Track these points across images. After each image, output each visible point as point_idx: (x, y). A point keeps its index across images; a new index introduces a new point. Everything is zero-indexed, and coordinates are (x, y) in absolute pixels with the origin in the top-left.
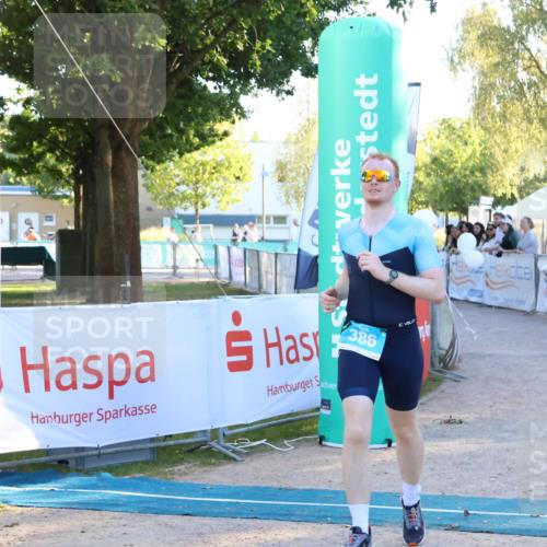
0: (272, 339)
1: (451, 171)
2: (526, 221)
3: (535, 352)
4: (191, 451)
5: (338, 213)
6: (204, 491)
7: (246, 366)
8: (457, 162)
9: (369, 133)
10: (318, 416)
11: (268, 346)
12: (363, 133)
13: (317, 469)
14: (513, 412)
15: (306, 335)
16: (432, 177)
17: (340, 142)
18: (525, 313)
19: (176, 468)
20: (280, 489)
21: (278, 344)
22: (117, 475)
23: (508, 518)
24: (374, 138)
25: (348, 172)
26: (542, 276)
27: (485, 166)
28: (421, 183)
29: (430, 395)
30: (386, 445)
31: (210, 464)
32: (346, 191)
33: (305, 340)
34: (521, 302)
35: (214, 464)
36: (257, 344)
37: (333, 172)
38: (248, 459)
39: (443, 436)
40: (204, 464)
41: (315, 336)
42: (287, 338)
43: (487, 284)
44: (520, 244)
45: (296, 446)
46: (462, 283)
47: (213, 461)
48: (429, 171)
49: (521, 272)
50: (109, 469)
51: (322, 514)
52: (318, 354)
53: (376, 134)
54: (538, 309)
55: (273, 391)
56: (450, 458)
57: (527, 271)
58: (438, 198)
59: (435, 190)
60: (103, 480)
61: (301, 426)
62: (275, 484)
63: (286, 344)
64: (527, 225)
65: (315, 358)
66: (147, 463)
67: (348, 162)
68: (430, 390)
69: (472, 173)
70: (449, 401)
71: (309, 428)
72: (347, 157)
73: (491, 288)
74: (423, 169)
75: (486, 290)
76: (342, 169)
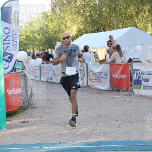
1: (48, 33)
3: (65, 98)
8: (49, 29)
16: (40, 35)
23: (31, 149)
28: (36, 38)
29: (21, 114)
39: (20, 127)
43: (54, 75)
46: (45, 75)
48: (39, 33)
56: (19, 133)
58: (43, 43)
59: (41, 40)
68: (21, 112)
69: (55, 33)
70: (27, 115)
73: (55, 76)
74: (37, 32)
75: (53, 77)
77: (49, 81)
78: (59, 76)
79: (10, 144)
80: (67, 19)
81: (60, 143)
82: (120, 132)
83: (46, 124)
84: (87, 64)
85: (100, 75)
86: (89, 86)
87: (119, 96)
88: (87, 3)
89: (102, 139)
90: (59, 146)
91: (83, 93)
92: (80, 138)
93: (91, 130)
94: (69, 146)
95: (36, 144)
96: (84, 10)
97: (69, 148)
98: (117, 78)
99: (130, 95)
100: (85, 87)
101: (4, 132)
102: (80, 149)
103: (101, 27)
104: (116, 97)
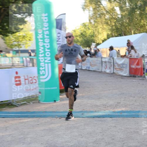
1: (86, 37)
4: (7, 105)
5: (40, 47)
8: (87, 34)
9: (46, 27)
12: (44, 28)
16: (81, 38)
18: (100, 72)
24: (47, 29)
26: (103, 63)
28: (78, 40)
30: (54, 102)
32: (42, 41)
34: (98, 69)
37: (38, 37)
43: (91, 65)
45: (33, 103)
46: (85, 65)
47: (12, 107)
49: (98, 62)
54: (102, 71)
57: (100, 61)
58: (83, 44)
59: (82, 42)
67: (41, 35)
69: (91, 37)
74: (79, 36)
75: (90, 67)
76: (40, 36)
77: (87, 69)
78: (94, 66)
79: (63, 111)
80: (99, 27)
81: (95, 111)
82: (136, 104)
83: (86, 98)
84: (113, 58)
85: (123, 66)
86: (115, 73)
87: (136, 81)
89: (124, 109)
90: (95, 113)
91: (111, 78)
92: (109, 108)
93: (116, 103)
94: (102, 113)
95: (80, 111)
96: (111, 22)
97: (102, 115)
98: (134, 68)
99: (143, 80)
100: (112, 74)
101: (58, 103)
102: (109, 115)
103: (123, 33)
104: (133, 81)
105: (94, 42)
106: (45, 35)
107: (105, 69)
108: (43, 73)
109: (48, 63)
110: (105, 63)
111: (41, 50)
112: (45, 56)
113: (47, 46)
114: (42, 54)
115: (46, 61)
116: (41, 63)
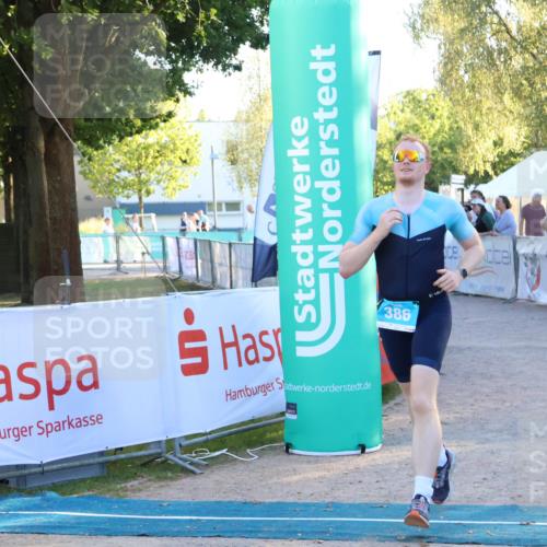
0: (229, 338)
2: (501, 200)
3: (523, 344)
4: (144, 465)
5: (297, 198)
6: (160, 507)
7: (202, 368)
9: (328, 109)
10: (283, 421)
11: (225, 346)
12: (321, 109)
13: (285, 480)
14: (496, 409)
15: (266, 333)
17: (297, 120)
18: (504, 301)
19: (129, 485)
20: (245, 503)
21: (235, 344)
22: (63, 494)
23: (496, 527)
24: (334, 114)
25: (306, 152)
26: (522, 261)
27: (455, 142)
28: (386, 162)
30: (359, 452)
31: (166, 478)
32: (305, 173)
33: (265, 338)
34: (500, 289)
35: (172, 479)
36: (213, 345)
37: (290, 153)
38: (207, 472)
40: (159, 479)
41: (276, 333)
42: (245, 336)
44: (496, 226)
45: (261, 454)
47: (169, 474)
49: (499, 257)
50: (54, 488)
51: (292, 529)
52: (280, 354)
53: (335, 109)
54: (519, 296)
55: (232, 396)
57: (505, 254)
60: (48, 500)
61: (265, 433)
62: (240, 499)
63: (244, 344)
64: (503, 205)
65: (276, 357)
66: (96, 479)
67: (306, 141)
69: (441, 149)
71: (274, 435)
72: (303, 137)
74: (388, 146)
76: (299, 149)
88: (541, 63)
95: (504, 508)
96: (531, 85)
101: (377, 456)
105: (456, 171)
106: (322, 144)
107: (533, 289)
108: (309, 315)
109: (331, 271)
110: (529, 263)
111: (302, 214)
112: (318, 239)
113: (331, 191)
114: (304, 229)
115: (324, 263)
116: (301, 273)
